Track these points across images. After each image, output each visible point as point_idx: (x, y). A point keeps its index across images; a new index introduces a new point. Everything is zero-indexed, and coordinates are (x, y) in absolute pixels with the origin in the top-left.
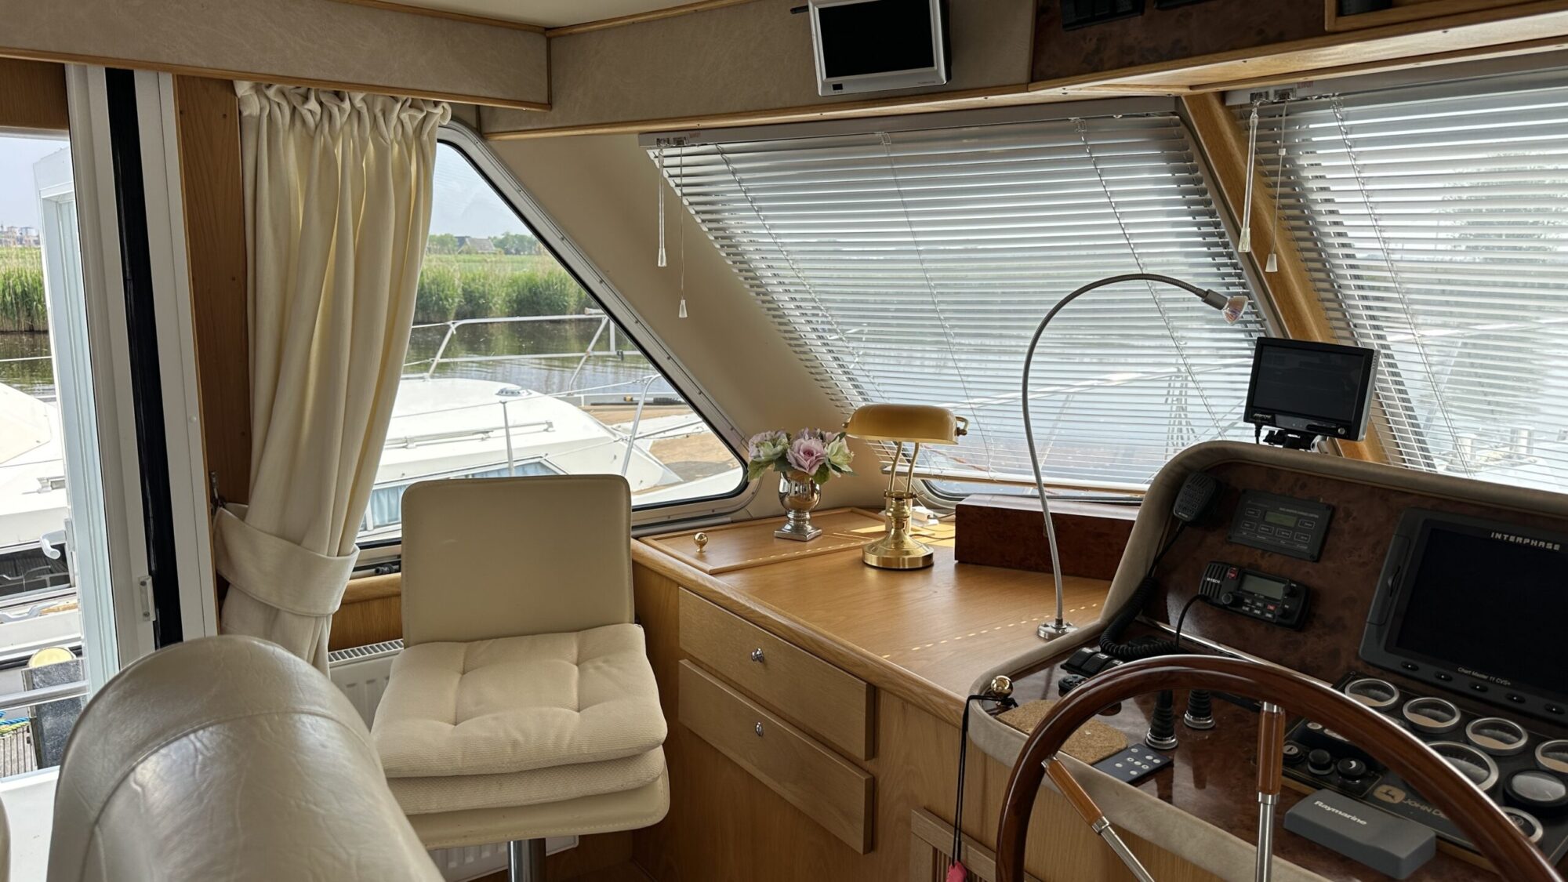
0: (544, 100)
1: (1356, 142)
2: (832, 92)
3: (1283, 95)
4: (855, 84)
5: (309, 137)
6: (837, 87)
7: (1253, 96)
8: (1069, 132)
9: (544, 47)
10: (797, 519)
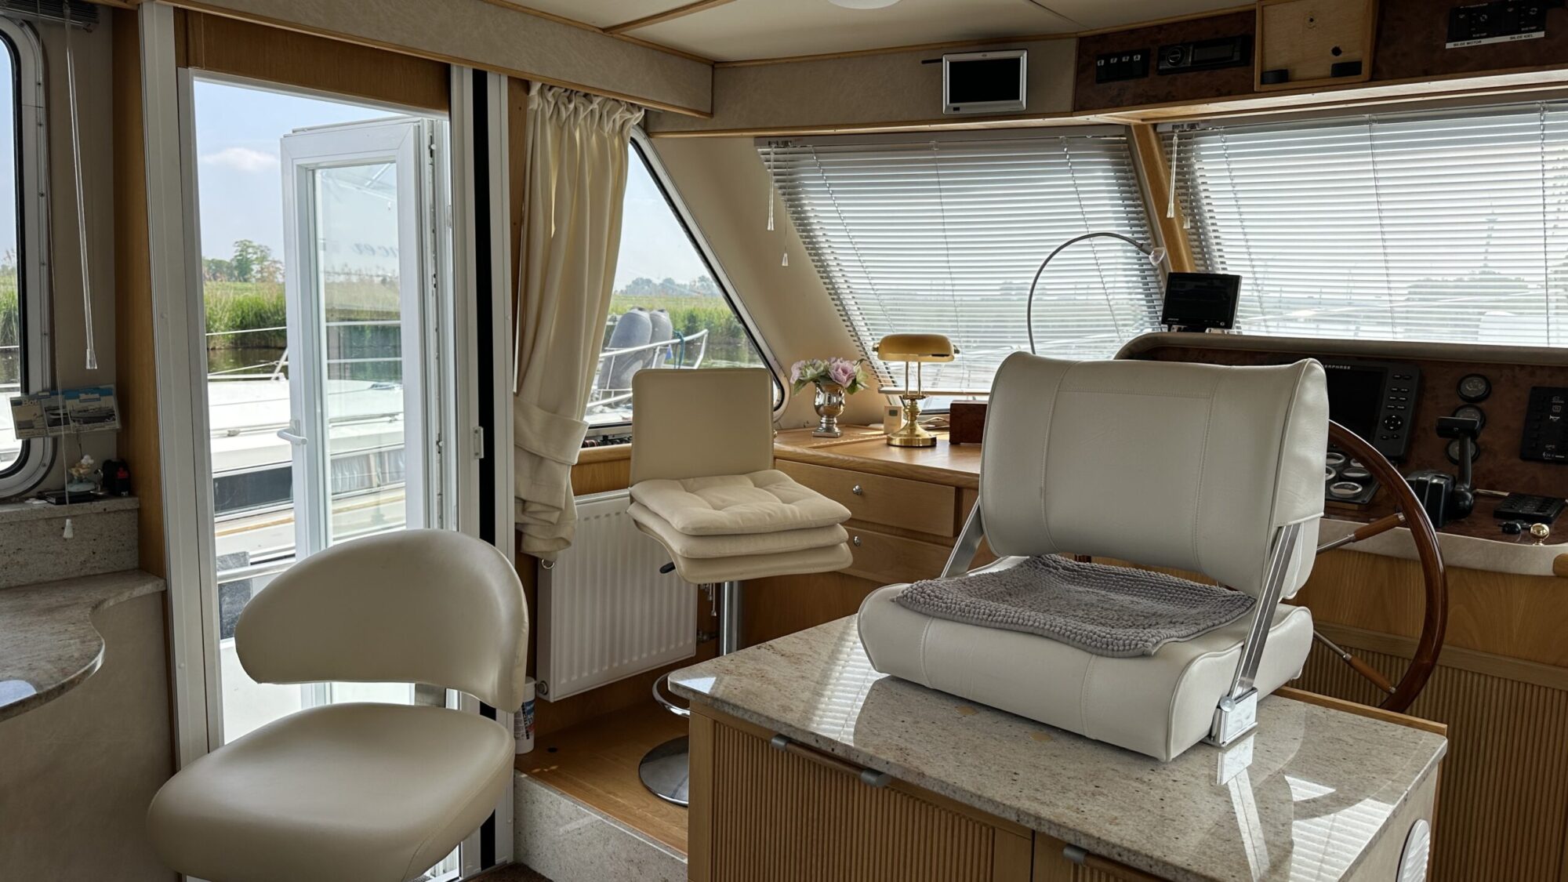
0: (709, 111)
1: (1230, 155)
2: (953, 112)
3: (1192, 126)
4: (967, 108)
5: (560, 128)
6: (956, 109)
7: (1174, 127)
8: (1059, 145)
9: (711, 73)
10: (828, 423)
